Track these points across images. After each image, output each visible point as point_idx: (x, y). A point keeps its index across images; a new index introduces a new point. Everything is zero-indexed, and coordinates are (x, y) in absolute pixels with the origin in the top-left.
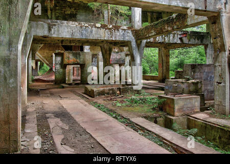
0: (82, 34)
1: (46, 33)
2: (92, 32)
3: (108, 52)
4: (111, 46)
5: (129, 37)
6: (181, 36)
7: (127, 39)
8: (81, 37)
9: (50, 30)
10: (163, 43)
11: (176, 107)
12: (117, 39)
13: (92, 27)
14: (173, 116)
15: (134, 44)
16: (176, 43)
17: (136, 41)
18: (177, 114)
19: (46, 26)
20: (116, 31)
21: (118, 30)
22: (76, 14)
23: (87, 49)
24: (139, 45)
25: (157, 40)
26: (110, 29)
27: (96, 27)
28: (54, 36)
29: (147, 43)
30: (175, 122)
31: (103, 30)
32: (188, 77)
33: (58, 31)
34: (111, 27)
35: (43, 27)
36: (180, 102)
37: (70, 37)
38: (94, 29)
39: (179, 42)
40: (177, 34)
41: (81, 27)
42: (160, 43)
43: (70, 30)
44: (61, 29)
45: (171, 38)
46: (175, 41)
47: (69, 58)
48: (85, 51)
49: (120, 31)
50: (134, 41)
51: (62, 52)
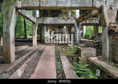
0: (54, 22)
1: (42, 22)
2: (58, 21)
3: (70, 28)
4: (71, 26)
5: (74, 22)
6: (99, 20)
7: (73, 23)
8: (54, 23)
9: (43, 21)
10: (90, 23)
11: (82, 53)
12: (69, 23)
13: (58, 19)
14: (81, 57)
15: (76, 25)
16: (97, 23)
17: (77, 24)
18: (82, 56)
19: (42, 20)
20: (68, 20)
21: (69, 19)
22: (58, 14)
23: (65, 27)
24: (78, 25)
25: (87, 22)
26: (65, 19)
27: (60, 19)
28: (45, 23)
29: (82, 24)
30: (80, 60)
31: (62, 20)
32: (96, 39)
33: (46, 21)
34: (66, 18)
35: (41, 20)
36: (84, 51)
37: (50, 23)
38: (59, 19)
39: (98, 23)
40: (98, 19)
41: (54, 19)
42: (88, 23)
43: (50, 21)
44: (47, 21)
45: (94, 21)
46: (96, 22)
47: (57, 31)
48: (64, 28)
49: (70, 19)
50: (76, 23)
51: (55, 29)
